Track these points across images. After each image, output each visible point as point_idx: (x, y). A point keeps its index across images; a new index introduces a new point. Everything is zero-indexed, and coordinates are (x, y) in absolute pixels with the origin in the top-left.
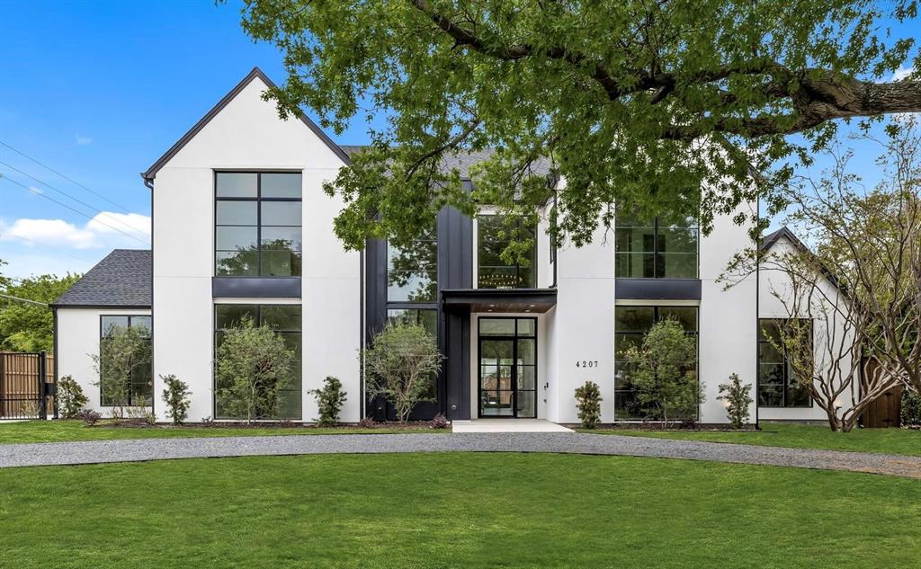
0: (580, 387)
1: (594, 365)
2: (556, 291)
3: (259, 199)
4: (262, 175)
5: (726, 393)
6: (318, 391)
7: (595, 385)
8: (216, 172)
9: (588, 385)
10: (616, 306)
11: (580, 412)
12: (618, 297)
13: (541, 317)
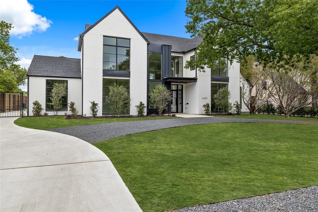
1: (206, 98)
2: (197, 78)
3: (117, 46)
4: (118, 39)
5: (235, 106)
6: (138, 106)
8: (104, 36)
9: (207, 104)
10: (211, 83)
13: (184, 84)
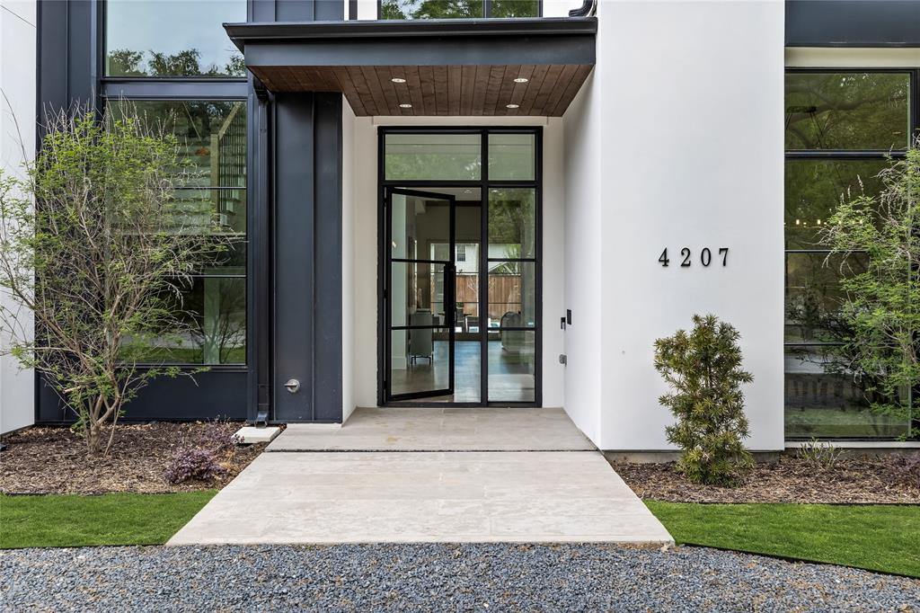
0: (670, 334)
1: (717, 259)
2: (593, 23)
7: (724, 329)
9: (705, 328)
10: (788, 70)
11: (676, 421)
12: (795, 37)
13: (550, 125)
